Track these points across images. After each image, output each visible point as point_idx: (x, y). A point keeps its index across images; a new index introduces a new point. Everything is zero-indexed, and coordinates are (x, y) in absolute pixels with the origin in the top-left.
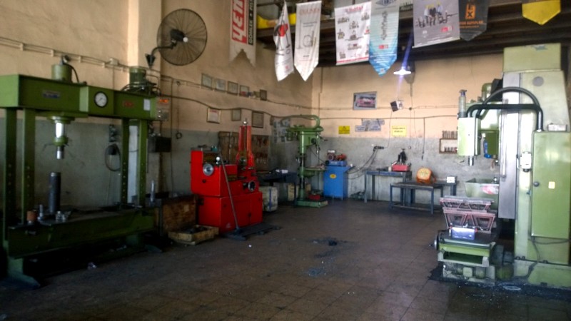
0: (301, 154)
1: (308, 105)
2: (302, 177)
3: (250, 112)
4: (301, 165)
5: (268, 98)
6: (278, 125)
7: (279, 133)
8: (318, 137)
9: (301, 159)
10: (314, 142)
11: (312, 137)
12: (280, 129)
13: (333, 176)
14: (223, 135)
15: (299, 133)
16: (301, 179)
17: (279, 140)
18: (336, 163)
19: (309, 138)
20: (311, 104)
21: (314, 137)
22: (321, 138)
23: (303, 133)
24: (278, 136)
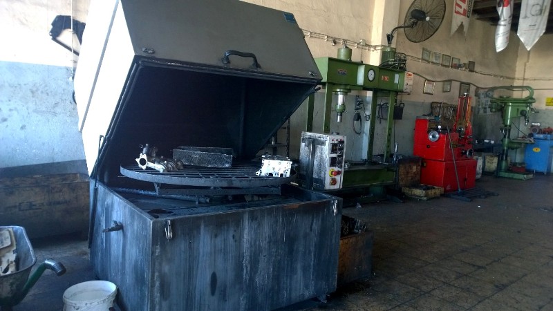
0: (506, 126)
1: (511, 76)
2: (505, 148)
3: (458, 84)
4: (505, 137)
5: (475, 70)
6: (482, 96)
7: (482, 103)
8: (528, 108)
9: (506, 130)
10: (523, 114)
11: (521, 109)
12: (484, 100)
13: (536, 150)
14: (435, 105)
15: (505, 104)
16: (504, 150)
17: (482, 111)
18: (542, 136)
19: (518, 109)
20: (515, 74)
21: (524, 108)
22: (532, 109)
23: (510, 104)
24: (481, 106)
